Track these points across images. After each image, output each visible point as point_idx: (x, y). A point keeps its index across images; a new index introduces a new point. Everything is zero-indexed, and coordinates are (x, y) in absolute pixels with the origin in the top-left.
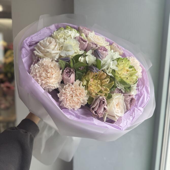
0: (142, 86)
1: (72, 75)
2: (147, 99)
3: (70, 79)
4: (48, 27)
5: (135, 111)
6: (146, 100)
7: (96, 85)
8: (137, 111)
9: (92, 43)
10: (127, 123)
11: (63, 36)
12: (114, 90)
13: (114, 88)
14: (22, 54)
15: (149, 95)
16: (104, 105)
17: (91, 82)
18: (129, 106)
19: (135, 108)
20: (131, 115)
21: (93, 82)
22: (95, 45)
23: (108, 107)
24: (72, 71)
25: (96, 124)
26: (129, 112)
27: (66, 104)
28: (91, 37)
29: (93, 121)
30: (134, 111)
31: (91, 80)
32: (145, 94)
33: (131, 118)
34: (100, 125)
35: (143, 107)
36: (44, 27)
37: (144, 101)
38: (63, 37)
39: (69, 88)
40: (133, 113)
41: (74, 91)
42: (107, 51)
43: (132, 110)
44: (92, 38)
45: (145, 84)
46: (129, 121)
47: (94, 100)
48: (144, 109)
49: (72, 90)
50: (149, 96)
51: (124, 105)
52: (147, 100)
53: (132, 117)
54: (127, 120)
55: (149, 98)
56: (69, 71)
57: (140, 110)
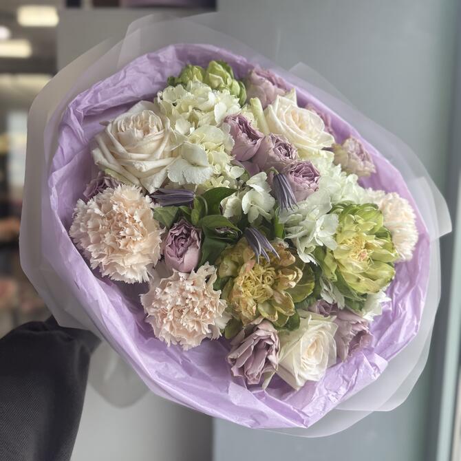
0: (407, 285)
1: (188, 251)
2: (407, 332)
3: (183, 262)
4: (153, 55)
5: (361, 370)
6: (404, 338)
7: (260, 280)
8: (367, 367)
9: (277, 141)
10: (325, 405)
11: (190, 108)
12: (310, 305)
13: (312, 300)
14: (59, 149)
15: (418, 321)
16: (269, 354)
17: (245, 271)
18: (346, 352)
19: (362, 360)
20: (347, 377)
21: (252, 273)
22: (286, 147)
23: (282, 354)
24: (192, 235)
25: (235, 402)
26: (343, 366)
27: (159, 330)
28: (278, 116)
29: (227, 391)
30: (358, 365)
31: (248, 265)
32: (404, 317)
33: (343, 390)
34: (244, 406)
35: (388, 355)
36: (141, 54)
37: (397, 341)
38: (188, 113)
39: (176, 287)
40: (353, 373)
41: (187, 301)
42: (316, 179)
43: (353, 362)
44: (282, 120)
45: (417, 281)
46: (333, 399)
47: (243, 333)
48: (389, 363)
49: (184, 293)
50: (417, 325)
51: (332, 348)
52: (408, 337)
53: (347, 386)
54: (330, 396)
55: (416, 331)
56: (185, 231)
57: (377, 367)
